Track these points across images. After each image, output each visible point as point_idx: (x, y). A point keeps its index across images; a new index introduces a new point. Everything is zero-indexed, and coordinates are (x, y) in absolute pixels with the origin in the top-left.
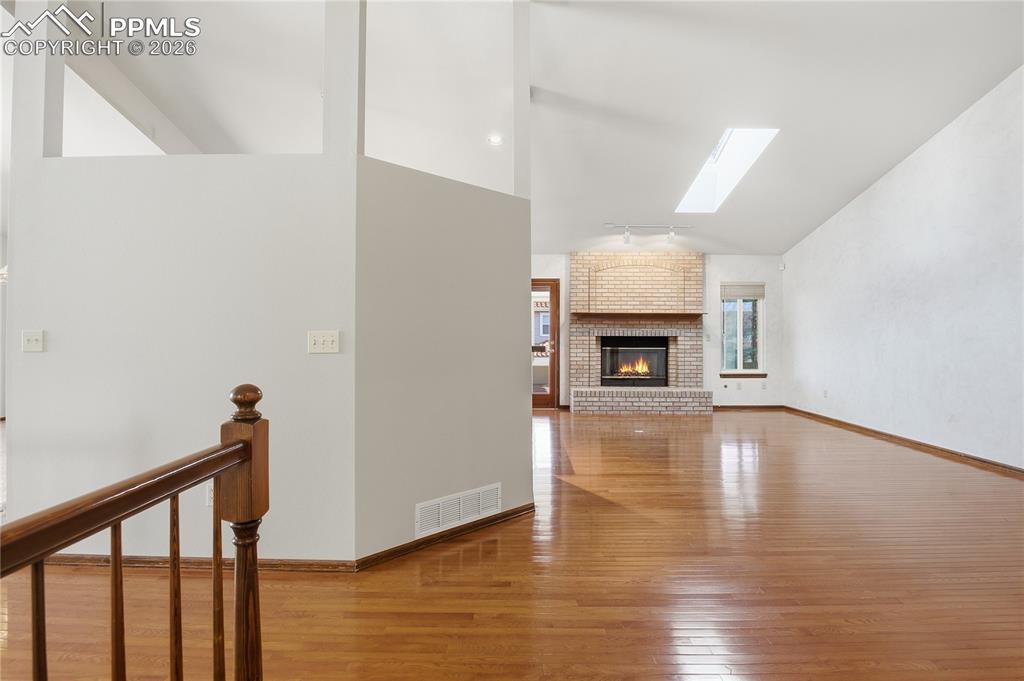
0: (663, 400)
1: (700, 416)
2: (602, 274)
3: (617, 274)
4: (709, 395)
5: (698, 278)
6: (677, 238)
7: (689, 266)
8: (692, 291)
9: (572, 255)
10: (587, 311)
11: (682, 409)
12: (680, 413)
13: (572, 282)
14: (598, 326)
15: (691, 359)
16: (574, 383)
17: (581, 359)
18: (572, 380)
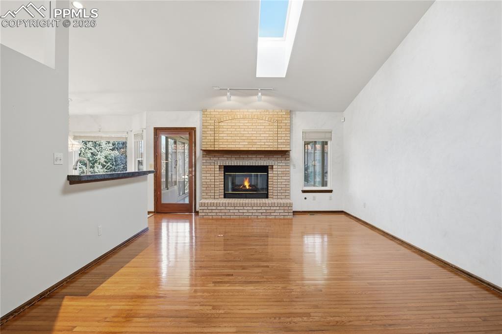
0: (259, 208)
1: (284, 219)
2: (223, 124)
3: (233, 124)
4: (291, 205)
5: (287, 127)
6: (263, 97)
7: (281, 119)
8: (283, 135)
9: (204, 111)
10: (213, 149)
11: (272, 214)
12: (271, 217)
13: (203, 130)
14: (220, 159)
15: (282, 181)
16: (204, 197)
17: (209, 181)
18: (203, 194)
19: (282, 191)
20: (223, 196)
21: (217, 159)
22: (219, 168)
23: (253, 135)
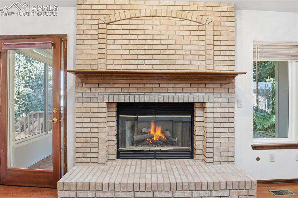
2: (114, 27)
3: (133, 27)
7: (218, 19)
8: (222, 48)
13: (79, 37)
14: (109, 90)
15: (221, 130)
16: (80, 160)
17: (87, 130)
18: (77, 155)
19: (222, 149)
20: (115, 157)
21: (103, 90)
22: (108, 108)
23: (170, 47)
